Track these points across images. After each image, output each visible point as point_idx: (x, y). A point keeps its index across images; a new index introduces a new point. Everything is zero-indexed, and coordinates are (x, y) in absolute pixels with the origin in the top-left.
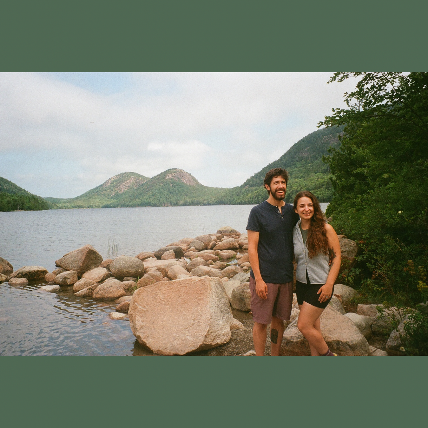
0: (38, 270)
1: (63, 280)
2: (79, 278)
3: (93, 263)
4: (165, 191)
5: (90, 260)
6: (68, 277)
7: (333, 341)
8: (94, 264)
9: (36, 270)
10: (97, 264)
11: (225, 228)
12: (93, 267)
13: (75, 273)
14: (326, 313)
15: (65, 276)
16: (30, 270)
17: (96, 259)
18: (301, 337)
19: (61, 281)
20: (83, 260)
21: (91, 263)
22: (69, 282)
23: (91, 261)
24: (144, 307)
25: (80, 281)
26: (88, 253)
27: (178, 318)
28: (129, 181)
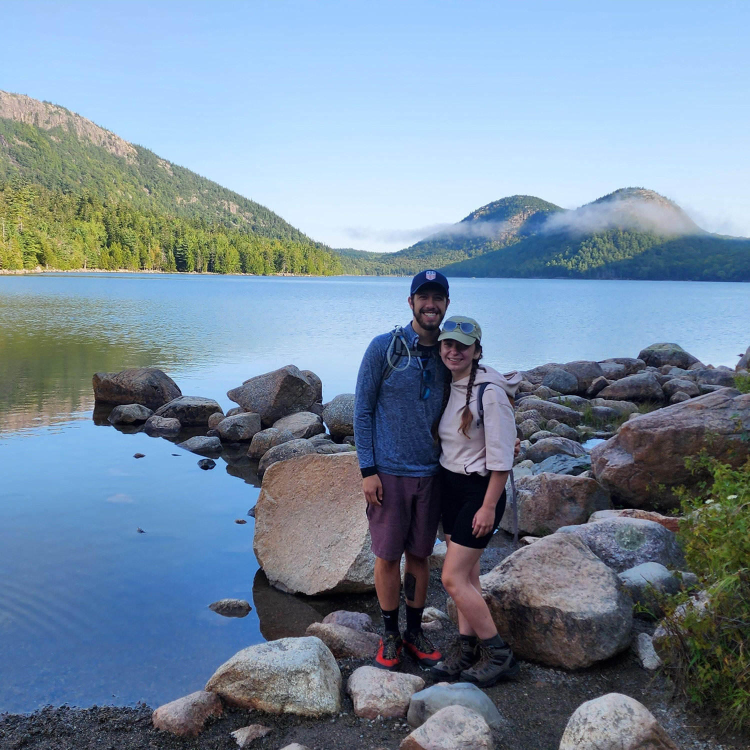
0: (204, 405)
1: (231, 429)
2: (264, 426)
3: (297, 402)
4: (604, 242)
5: (291, 395)
6: (241, 423)
7: (544, 606)
8: (299, 403)
9: (200, 405)
10: (306, 404)
11: (660, 347)
12: (298, 409)
13: (256, 417)
14: (561, 553)
15: (236, 421)
16: (189, 404)
17: (302, 394)
18: (488, 591)
19: (228, 430)
20: (275, 395)
21: (294, 402)
22: (242, 434)
23: (294, 398)
24: (275, 498)
25: (265, 433)
26: (286, 383)
27: (319, 526)
28: (520, 217)
